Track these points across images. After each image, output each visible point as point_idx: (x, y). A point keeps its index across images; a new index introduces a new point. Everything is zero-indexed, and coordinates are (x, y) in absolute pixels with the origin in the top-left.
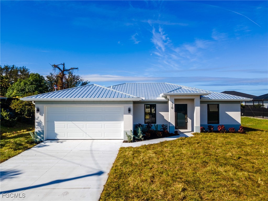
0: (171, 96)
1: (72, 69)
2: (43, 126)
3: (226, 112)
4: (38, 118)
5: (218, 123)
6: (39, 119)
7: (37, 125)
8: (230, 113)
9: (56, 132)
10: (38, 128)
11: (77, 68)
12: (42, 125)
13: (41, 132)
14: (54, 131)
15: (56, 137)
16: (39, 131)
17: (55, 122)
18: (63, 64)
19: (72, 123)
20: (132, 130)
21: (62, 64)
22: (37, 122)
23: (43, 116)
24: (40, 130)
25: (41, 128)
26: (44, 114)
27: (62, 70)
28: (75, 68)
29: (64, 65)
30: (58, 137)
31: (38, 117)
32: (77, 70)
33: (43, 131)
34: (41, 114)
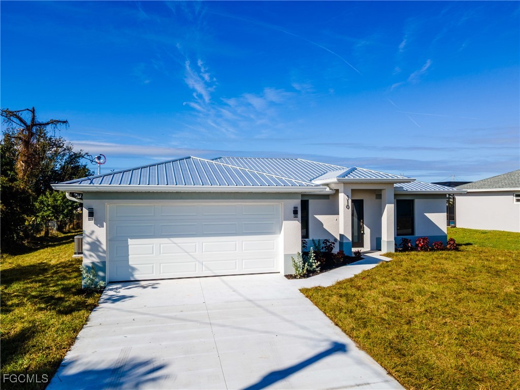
0: (346, 183)
1: (52, 123)
2: (104, 252)
3: (425, 214)
4: (91, 234)
5: (413, 233)
6: (94, 237)
7: (87, 250)
8: (430, 216)
9: (131, 263)
10: (91, 256)
11: (64, 122)
12: (100, 249)
13: (100, 265)
14: (128, 261)
15: (132, 275)
16: (93, 263)
17: (129, 239)
18: (31, 108)
19: (169, 242)
20: (300, 252)
21: (28, 109)
22: (89, 243)
23: (103, 227)
24: (96, 260)
25: (99, 256)
26: (105, 224)
27: (29, 123)
28: (60, 120)
29: (33, 111)
30: (137, 276)
31: (93, 232)
32: (66, 125)
33: (104, 263)
34: (99, 223)
